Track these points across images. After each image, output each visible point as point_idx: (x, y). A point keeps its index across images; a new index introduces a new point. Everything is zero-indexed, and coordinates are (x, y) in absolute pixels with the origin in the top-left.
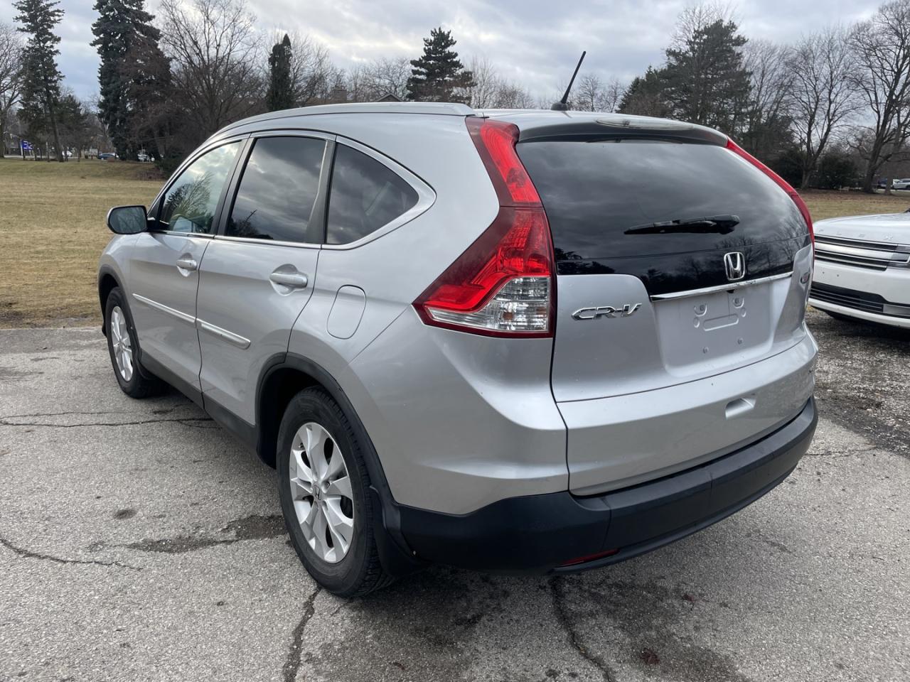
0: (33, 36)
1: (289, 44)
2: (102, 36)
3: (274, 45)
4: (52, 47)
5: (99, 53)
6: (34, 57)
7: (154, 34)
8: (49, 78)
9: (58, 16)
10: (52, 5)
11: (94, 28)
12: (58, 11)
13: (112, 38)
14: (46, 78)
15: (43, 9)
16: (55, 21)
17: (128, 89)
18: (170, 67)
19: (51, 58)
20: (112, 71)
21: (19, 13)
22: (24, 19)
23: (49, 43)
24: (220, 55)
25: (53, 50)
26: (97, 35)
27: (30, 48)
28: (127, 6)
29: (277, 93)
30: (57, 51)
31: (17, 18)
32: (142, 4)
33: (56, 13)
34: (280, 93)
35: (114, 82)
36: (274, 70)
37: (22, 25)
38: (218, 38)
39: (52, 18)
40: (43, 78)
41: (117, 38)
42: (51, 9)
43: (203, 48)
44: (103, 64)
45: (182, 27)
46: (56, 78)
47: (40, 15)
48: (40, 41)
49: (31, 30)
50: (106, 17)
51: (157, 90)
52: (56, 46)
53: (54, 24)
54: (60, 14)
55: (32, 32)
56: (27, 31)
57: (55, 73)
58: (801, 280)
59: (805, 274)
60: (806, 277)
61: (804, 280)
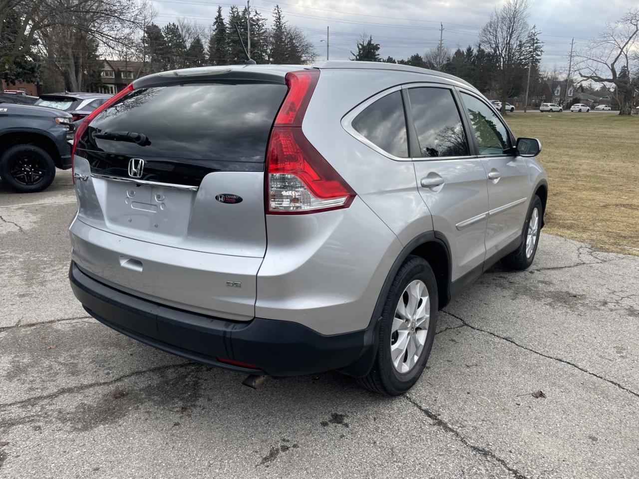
58: (217, 198)
59: (225, 195)
60: (231, 199)
61: (222, 199)
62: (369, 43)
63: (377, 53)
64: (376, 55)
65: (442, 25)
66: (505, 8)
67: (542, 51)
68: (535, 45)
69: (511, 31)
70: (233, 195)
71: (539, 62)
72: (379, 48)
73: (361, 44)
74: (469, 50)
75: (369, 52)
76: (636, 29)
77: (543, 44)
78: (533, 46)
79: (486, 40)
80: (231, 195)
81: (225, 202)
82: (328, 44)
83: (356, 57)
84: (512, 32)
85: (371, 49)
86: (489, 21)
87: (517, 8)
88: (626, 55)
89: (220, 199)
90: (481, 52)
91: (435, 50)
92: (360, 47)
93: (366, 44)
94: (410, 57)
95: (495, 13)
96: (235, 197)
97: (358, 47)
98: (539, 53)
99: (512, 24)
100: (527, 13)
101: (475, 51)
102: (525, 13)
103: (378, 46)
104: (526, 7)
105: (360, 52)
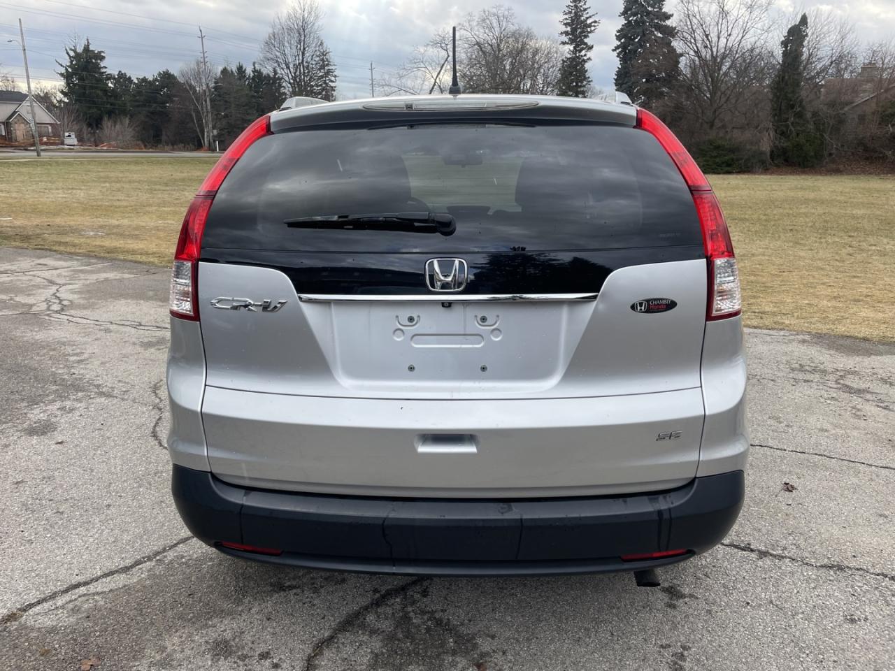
0: (572, 48)
1: (806, 23)
2: (623, 41)
3: (789, 26)
4: (585, 55)
5: (618, 56)
6: (569, 66)
7: (671, 32)
8: (580, 84)
9: (594, 26)
10: (590, 17)
11: (618, 34)
12: (595, 22)
13: (631, 42)
14: (577, 84)
15: (582, 22)
16: (591, 32)
17: (639, 88)
18: (679, 62)
19: (583, 65)
20: (626, 73)
21: (564, 29)
22: (566, 33)
23: (583, 53)
24: (730, 44)
25: (585, 58)
26: (620, 41)
27: (568, 59)
28: (650, 9)
29: (783, 77)
30: (589, 59)
31: (562, 33)
32: (663, 5)
33: (593, 24)
34: (786, 78)
35: (626, 83)
36: (785, 54)
37: (565, 38)
38: (730, 28)
39: (589, 29)
40: (574, 84)
41: (637, 40)
42: (589, 21)
43: (715, 39)
44: (620, 67)
45: (696, 22)
46: (585, 83)
47: (580, 28)
48: (576, 51)
49: (571, 41)
50: (630, 22)
51: (664, 86)
52: (589, 54)
53: (589, 35)
54: (596, 24)
55: (571, 44)
56: (568, 43)
57: (585, 78)
58: (633, 307)
59: (648, 301)
60: (656, 306)
61: (643, 308)
62: (86, 49)
63: (102, 64)
64: (101, 68)
65: (201, 31)
66: (289, 15)
67: (335, 76)
68: (326, 68)
69: (302, 48)
70: (662, 299)
71: (334, 90)
72: (104, 58)
73: (71, 50)
74: (241, 69)
75: (88, 62)
76: (447, 56)
77: (335, 67)
78: (324, 69)
79: (272, 56)
80: (659, 299)
81: (649, 310)
82: (24, 46)
83: (66, 69)
84: (304, 49)
85: (91, 58)
86: (271, 30)
87: (306, 16)
88: (440, 86)
89: (639, 308)
90: (258, 73)
91: (193, 65)
92: (72, 54)
93: (80, 49)
94: (156, 74)
95: (277, 20)
96: (664, 302)
97: (68, 54)
98: (333, 79)
99: (302, 39)
100: (319, 25)
101: (249, 71)
102: (316, 24)
103: (102, 54)
104: (317, 17)
105: (71, 62)
